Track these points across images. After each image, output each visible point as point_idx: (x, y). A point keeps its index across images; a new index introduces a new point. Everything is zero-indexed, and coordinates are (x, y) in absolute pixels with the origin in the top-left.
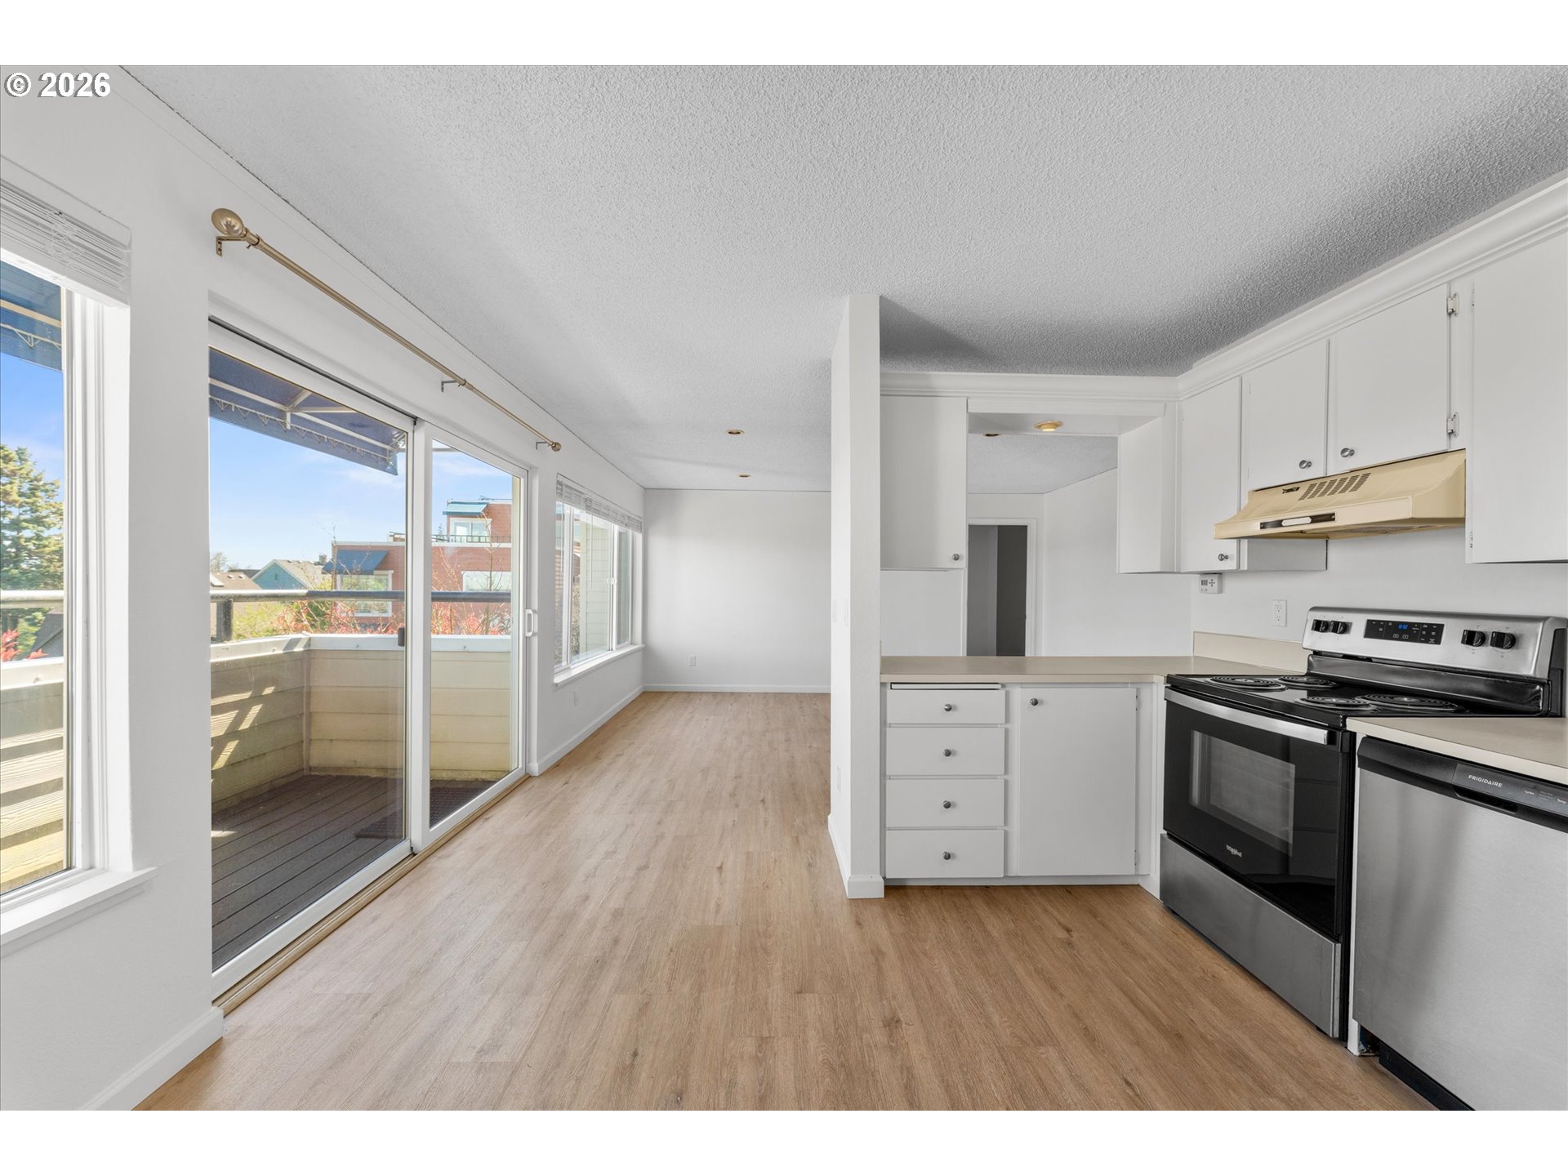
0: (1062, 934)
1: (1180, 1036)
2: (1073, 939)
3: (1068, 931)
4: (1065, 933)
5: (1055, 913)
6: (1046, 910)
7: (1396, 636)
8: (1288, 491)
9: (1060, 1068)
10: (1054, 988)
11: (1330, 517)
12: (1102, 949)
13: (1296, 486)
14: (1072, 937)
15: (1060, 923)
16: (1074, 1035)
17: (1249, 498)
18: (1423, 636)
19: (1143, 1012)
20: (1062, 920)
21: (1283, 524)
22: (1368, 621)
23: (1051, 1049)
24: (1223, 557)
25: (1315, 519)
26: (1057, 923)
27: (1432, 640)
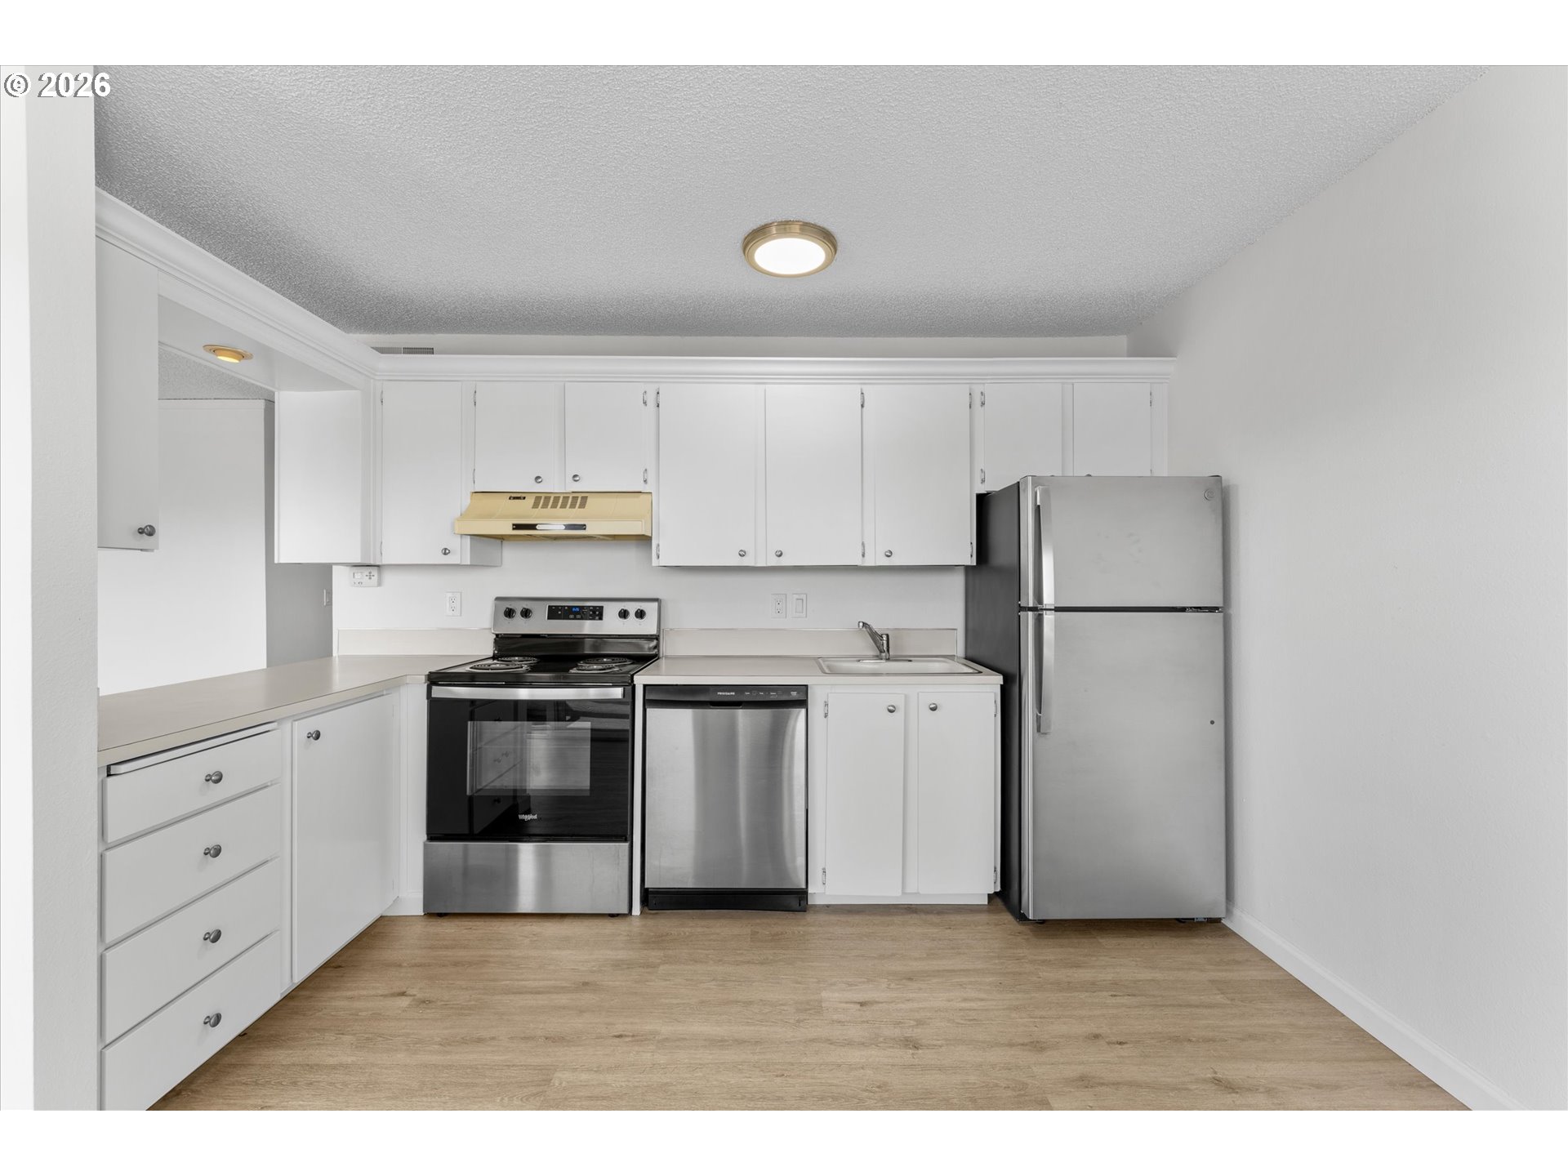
0: (404, 1002)
1: (585, 984)
2: (418, 995)
3: (403, 994)
4: (403, 998)
5: (365, 992)
6: (351, 998)
7: (571, 616)
8: (515, 498)
9: (584, 1076)
10: (480, 1040)
11: (583, 527)
12: (451, 982)
13: (523, 495)
14: (415, 995)
15: (385, 996)
16: (550, 1050)
17: (471, 499)
18: (591, 615)
19: (549, 992)
20: (380, 992)
21: (537, 527)
22: (549, 606)
23: (558, 1074)
24: (446, 552)
25: (570, 527)
26: (382, 998)
27: (597, 618)
